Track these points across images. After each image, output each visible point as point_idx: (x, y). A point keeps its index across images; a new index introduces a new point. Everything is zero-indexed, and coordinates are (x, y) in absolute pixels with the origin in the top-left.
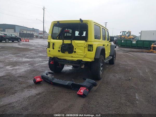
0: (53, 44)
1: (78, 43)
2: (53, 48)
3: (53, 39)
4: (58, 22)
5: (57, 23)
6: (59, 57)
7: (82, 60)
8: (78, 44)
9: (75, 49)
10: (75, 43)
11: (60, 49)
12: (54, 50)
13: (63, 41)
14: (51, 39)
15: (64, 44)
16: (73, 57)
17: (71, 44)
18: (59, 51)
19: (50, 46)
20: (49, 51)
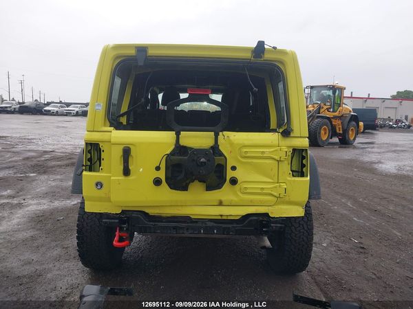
0: (127, 153)
1: (246, 143)
2: (127, 172)
3: (119, 126)
4: (142, 49)
5: (133, 52)
6: (151, 212)
7: (266, 215)
8: (245, 146)
9: (234, 168)
10: (235, 141)
11: (162, 175)
12: (131, 178)
13: (178, 134)
14: (105, 125)
15: (180, 149)
16: (224, 203)
17: (215, 149)
18: (157, 182)
19: (100, 159)
20: (97, 185)
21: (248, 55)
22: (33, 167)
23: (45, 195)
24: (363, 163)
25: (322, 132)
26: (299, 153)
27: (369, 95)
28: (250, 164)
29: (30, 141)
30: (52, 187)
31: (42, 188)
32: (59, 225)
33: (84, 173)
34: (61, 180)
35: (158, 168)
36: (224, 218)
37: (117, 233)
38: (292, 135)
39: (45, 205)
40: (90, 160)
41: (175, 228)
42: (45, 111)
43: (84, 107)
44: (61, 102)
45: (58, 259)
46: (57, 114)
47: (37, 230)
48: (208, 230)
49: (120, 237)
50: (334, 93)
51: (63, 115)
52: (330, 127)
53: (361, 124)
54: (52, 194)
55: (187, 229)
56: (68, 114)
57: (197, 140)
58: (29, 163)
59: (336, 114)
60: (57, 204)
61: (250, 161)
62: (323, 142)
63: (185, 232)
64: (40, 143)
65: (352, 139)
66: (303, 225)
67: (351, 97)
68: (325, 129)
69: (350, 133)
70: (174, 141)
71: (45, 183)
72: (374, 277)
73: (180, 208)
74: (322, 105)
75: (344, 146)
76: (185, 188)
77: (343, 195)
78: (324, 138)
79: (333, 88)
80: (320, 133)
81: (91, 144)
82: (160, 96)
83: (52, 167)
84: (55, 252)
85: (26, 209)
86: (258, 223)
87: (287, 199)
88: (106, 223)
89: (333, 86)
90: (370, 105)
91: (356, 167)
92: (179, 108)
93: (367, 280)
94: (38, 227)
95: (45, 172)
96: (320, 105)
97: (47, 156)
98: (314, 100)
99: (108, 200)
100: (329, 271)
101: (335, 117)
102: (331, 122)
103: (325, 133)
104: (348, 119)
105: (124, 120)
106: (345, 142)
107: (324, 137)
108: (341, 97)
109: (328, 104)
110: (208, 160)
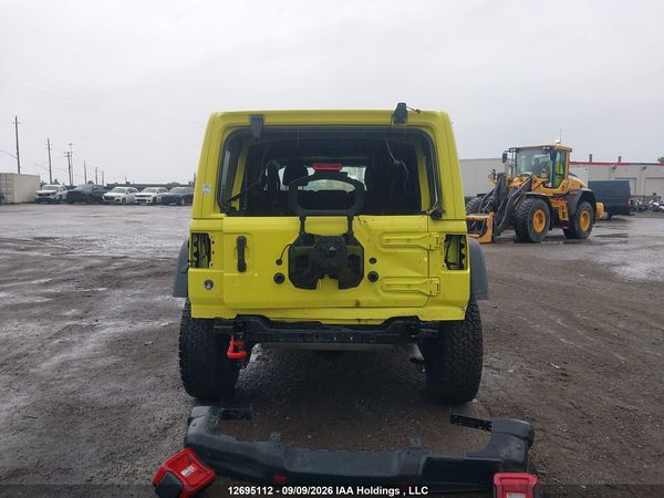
0: (241, 244)
1: (388, 228)
2: (242, 267)
3: (231, 212)
4: (257, 118)
5: (246, 121)
6: (272, 316)
7: (415, 318)
8: (386, 233)
9: (373, 261)
10: (373, 228)
11: (284, 270)
12: (248, 274)
13: (303, 220)
14: (215, 211)
15: (305, 238)
16: (362, 305)
17: (349, 237)
18: (279, 279)
19: (209, 254)
20: (206, 284)
21: (388, 120)
22: (101, 278)
23: (124, 315)
24: (597, 265)
25: (536, 220)
26: (453, 240)
27: (620, 158)
28: (394, 254)
29: (90, 243)
30: (132, 304)
31: (118, 307)
32: (148, 351)
33: (190, 270)
34: (143, 296)
35: (279, 262)
36: (362, 323)
37: (231, 343)
38: (444, 217)
39: (125, 327)
40: (197, 254)
41: (302, 335)
42: (106, 198)
43: (165, 191)
44: (128, 184)
45: (153, 388)
46: (123, 202)
47: (121, 356)
48: (343, 338)
49: (235, 346)
50: (553, 158)
51: (132, 203)
52: (548, 213)
53: (600, 205)
54: (132, 314)
55: (317, 337)
56: (141, 202)
57: (327, 226)
58: (95, 274)
59: (558, 191)
60: (141, 325)
61: (392, 251)
62: (538, 235)
63: (314, 339)
64: (104, 245)
65: (585, 229)
66: (467, 334)
67: (591, 163)
68: (540, 215)
69: (582, 219)
70: (298, 228)
71: (120, 299)
72: (570, 406)
73: (307, 311)
74: (535, 177)
75: (571, 241)
76: (313, 286)
77: (552, 309)
78: (539, 228)
79: (552, 151)
80: (531, 222)
81: (198, 235)
82: (281, 173)
83: (127, 279)
84: (148, 382)
85: (102, 332)
86: (405, 329)
87: (441, 297)
88: (217, 330)
89: (552, 148)
90: (620, 174)
91: (584, 272)
92: (307, 188)
93: (559, 409)
94: (121, 352)
95: (118, 286)
96: (531, 177)
97: (118, 264)
98: (522, 170)
99: (221, 302)
100: (509, 400)
101: (556, 196)
102: (549, 204)
103: (541, 222)
104: (577, 198)
105: (236, 205)
106: (573, 235)
107: (539, 226)
108: (565, 163)
109: (544, 175)
110: (339, 250)
